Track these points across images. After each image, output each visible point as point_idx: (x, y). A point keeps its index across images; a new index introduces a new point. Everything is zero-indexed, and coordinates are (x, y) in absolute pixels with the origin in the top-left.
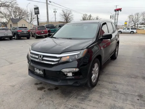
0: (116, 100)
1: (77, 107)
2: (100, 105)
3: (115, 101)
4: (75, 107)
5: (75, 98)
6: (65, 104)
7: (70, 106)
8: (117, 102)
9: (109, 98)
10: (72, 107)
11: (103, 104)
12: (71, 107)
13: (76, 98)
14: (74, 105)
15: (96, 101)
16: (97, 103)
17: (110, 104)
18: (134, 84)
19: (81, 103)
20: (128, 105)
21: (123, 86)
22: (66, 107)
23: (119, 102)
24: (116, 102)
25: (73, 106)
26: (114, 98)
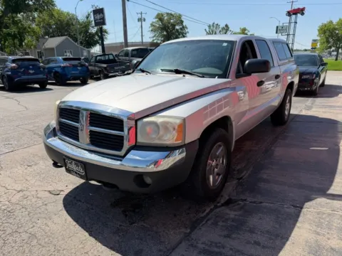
0: (319, 230)
1: (219, 247)
3: (318, 234)
4: (216, 246)
5: (212, 224)
6: (188, 240)
7: (202, 243)
8: (324, 235)
10: (207, 248)
12: (204, 246)
13: (215, 224)
14: (212, 242)
15: (267, 232)
16: (271, 239)
17: (307, 242)
19: (229, 237)
22: (192, 245)
23: (328, 236)
24: (321, 237)
25: (209, 243)
26: (314, 227)
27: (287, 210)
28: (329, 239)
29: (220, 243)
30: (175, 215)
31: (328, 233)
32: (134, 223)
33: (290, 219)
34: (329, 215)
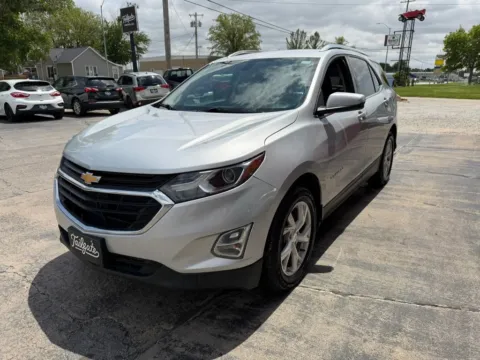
0: (356, 328)
1: (204, 352)
2: (291, 345)
3: (352, 333)
4: (200, 350)
5: (209, 317)
6: (165, 342)
7: (182, 346)
8: (360, 335)
9: (331, 320)
10: (186, 353)
11: (306, 342)
12: (183, 350)
13: (212, 317)
14: (198, 344)
15: (282, 330)
16: (283, 340)
17: (333, 345)
18: (436, 272)
19: (225, 338)
20: (398, 349)
21: (391, 278)
22: (167, 349)
23: (366, 337)
24: (355, 338)
25: (192, 346)
26: (351, 323)
27: (322, 297)
28: (365, 341)
29: (207, 346)
30: (160, 304)
31: (368, 332)
32: (96, 316)
33: (322, 311)
34: (379, 304)
